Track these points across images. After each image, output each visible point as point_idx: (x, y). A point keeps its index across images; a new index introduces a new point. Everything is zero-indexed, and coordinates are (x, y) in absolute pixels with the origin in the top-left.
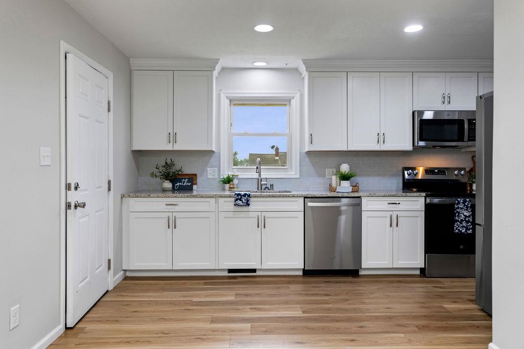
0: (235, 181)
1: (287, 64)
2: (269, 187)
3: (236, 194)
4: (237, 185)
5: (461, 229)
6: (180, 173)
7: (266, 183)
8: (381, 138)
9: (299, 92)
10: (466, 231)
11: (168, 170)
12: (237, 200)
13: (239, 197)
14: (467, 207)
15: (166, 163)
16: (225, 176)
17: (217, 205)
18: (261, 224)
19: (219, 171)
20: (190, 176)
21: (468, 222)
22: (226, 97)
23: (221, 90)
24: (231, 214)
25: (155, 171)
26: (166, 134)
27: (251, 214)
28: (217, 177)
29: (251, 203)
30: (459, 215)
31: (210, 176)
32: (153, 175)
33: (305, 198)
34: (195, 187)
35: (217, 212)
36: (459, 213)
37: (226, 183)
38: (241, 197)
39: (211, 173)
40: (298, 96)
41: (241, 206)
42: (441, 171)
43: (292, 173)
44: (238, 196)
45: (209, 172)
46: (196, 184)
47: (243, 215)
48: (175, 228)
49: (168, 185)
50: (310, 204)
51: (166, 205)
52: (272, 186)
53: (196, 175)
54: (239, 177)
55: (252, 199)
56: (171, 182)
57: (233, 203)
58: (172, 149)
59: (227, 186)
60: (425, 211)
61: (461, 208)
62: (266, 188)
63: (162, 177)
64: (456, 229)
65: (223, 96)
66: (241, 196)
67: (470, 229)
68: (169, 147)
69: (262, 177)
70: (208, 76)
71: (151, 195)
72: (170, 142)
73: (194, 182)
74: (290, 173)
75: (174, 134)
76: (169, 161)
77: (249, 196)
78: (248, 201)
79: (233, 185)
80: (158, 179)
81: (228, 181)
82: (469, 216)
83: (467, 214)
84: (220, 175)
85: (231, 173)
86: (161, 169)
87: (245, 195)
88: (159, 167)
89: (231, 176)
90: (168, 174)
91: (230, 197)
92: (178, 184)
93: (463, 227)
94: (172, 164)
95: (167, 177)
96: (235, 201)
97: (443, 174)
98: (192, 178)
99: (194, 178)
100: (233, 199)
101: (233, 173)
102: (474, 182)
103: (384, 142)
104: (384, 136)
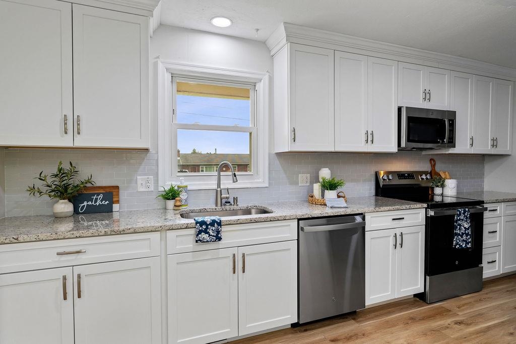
0: (183, 196)
1: (257, 30)
2: (231, 201)
3: (197, 223)
4: (186, 200)
5: (461, 244)
6: (89, 185)
7: (228, 196)
8: (370, 137)
9: (268, 74)
10: (466, 245)
11: (65, 182)
12: (200, 232)
13: (203, 228)
14: (467, 218)
15: (60, 170)
16: (167, 188)
17: (163, 243)
18: (239, 265)
19: (156, 181)
20: (108, 190)
21: (467, 235)
22: (167, 69)
23: (158, 57)
24: (189, 257)
25: (39, 184)
26: (59, 119)
27: (222, 253)
28: (152, 189)
29: (223, 235)
30: (460, 227)
31: (141, 189)
32: (32, 190)
33: (299, 220)
34: (116, 207)
35: (163, 256)
36: (460, 225)
37: (169, 199)
38: (207, 228)
39: (144, 183)
40: (266, 78)
41: (207, 242)
42: (410, 175)
43: (258, 181)
44: (201, 226)
45: (139, 182)
46: (118, 202)
47: (208, 255)
48: (79, 296)
49: (64, 207)
50: (307, 229)
51: (58, 254)
52: (235, 199)
53: (117, 187)
54: (189, 188)
55: (224, 229)
56: (70, 201)
57: (192, 238)
58: (70, 145)
59: (171, 204)
60: (426, 225)
61: (462, 220)
62: (226, 202)
63: (53, 194)
64: (457, 244)
65: (161, 67)
66: (207, 225)
67: (469, 242)
68: (66, 142)
69: (222, 187)
70: (140, 24)
71: (21, 239)
72: (66, 133)
73: (114, 199)
74: (256, 181)
75: (75, 117)
76: (66, 167)
77: (220, 224)
78: (218, 232)
79: (180, 201)
80: (46, 197)
81: (172, 194)
82: (468, 229)
83: (467, 226)
84: (158, 186)
85: (175, 184)
86: (49, 180)
87: (213, 223)
88: (45, 176)
89: (176, 188)
90: (66, 187)
91: (187, 227)
92: (85, 203)
93: (463, 240)
94: (74, 172)
95: (62, 192)
96: (197, 235)
97: (413, 179)
98: (111, 194)
99: (114, 193)
100: (193, 232)
101: (179, 183)
102: (437, 186)
103: (372, 141)
104: (372, 134)
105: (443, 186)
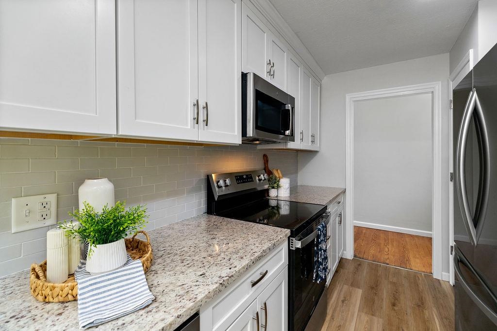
8: (202, 112)
42: (249, 177)
60: (290, 266)
82: (326, 250)
83: (325, 247)
97: (252, 181)
102: (273, 188)
103: (206, 122)
104: (206, 107)
105: (278, 187)
